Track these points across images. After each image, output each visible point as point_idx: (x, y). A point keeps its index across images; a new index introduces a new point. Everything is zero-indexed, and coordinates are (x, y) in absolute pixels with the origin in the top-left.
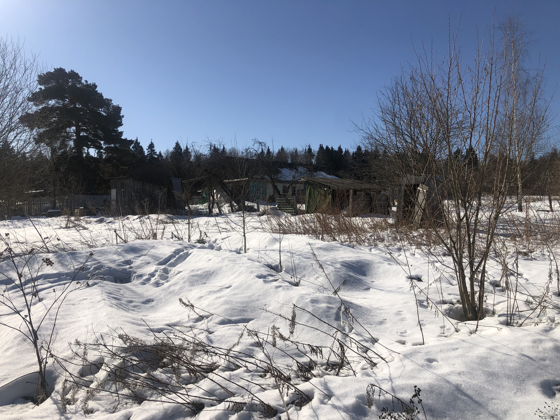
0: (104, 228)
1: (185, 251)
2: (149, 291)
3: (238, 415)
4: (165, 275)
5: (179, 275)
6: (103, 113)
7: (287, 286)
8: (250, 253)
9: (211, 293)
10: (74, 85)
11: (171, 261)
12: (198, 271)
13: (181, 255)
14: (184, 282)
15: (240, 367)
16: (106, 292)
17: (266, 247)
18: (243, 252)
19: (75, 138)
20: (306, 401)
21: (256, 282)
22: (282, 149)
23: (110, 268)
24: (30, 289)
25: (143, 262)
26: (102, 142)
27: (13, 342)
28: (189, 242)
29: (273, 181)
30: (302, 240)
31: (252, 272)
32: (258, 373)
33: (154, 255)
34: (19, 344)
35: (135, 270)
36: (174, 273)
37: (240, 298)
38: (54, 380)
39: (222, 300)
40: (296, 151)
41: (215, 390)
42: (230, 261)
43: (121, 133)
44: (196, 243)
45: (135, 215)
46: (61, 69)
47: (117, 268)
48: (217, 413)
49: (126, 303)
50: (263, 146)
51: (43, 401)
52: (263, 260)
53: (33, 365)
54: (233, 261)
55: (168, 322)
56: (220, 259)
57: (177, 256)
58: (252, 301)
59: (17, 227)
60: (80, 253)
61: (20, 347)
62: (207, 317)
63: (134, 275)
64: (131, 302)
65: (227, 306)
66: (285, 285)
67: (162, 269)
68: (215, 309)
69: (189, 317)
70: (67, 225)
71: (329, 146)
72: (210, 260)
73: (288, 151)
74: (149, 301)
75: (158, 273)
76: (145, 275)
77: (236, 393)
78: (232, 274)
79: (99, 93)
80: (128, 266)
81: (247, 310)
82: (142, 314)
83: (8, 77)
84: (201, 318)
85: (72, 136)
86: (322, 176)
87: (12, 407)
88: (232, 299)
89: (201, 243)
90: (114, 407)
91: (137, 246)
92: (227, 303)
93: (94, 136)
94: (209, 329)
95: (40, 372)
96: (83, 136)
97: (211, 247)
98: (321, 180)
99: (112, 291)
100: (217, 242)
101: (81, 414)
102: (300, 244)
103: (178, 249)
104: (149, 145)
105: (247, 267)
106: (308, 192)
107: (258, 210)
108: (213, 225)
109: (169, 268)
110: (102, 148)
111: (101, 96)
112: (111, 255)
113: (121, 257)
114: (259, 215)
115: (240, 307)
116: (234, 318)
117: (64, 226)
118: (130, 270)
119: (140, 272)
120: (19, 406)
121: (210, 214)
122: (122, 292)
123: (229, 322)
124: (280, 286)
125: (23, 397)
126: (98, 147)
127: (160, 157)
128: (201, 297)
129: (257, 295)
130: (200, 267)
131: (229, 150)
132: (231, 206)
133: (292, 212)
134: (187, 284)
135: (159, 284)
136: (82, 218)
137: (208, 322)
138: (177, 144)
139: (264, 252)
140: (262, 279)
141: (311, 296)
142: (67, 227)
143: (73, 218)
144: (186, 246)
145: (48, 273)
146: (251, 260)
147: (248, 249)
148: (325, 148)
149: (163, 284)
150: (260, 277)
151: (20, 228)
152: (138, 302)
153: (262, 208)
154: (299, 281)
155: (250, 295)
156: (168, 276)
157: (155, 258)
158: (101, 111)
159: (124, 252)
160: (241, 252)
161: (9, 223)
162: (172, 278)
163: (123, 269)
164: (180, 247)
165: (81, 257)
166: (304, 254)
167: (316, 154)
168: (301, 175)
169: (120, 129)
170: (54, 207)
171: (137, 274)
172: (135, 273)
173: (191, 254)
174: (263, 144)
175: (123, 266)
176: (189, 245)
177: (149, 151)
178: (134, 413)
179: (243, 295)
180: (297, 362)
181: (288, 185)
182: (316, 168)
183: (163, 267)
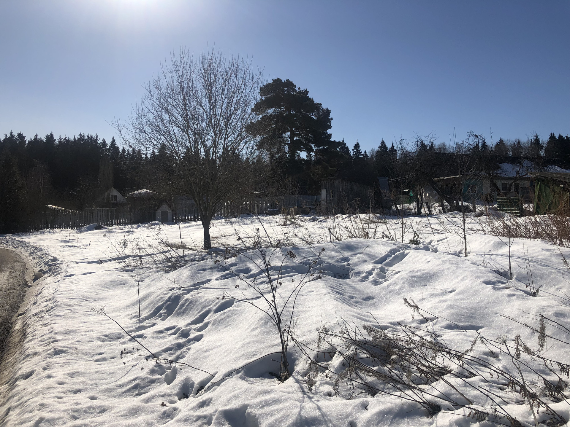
0: (316, 226)
1: (401, 252)
2: (368, 288)
3: (480, 424)
4: (382, 274)
5: (398, 275)
6: (313, 117)
7: (522, 295)
8: (471, 256)
9: (433, 295)
10: (289, 93)
11: (387, 261)
12: (417, 272)
13: (397, 255)
14: (404, 283)
15: (475, 375)
16: (330, 287)
17: (490, 251)
18: (463, 255)
19: (289, 142)
20: (560, 422)
21: (483, 288)
22: (501, 141)
23: (330, 264)
24: (265, 279)
25: (360, 260)
26: (313, 145)
27: (258, 324)
28: (402, 242)
29: (492, 178)
30: (536, 245)
31: (478, 277)
32: (497, 385)
33: (369, 253)
34: (263, 326)
35: (353, 267)
36: (392, 272)
37: (466, 303)
38: (294, 361)
39: (446, 303)
40: (519, 142)
41: (451, 394)
42: (452, 264)
43: (330, 135)
44: (409, 243)
45: (344, 214)
46: (278, 79)
47: (335, 264)
48: (456, 417)
49: (348, 298)
50: (480, 140)
51: (286, 379)
52: (489, 265)
53: (275, 345)
54: (455, 264)
55: (392, 321)
56: (440, 261)
57: (393, 256)
58: (481, 308)
59: (245, 224)
60: (302, 249)
61: (263, 328)
62: (432, 320)
63: (352, 272)
64: (352, 297)
65: (452, 311)
66: (520, 293)
67: (379, 268)
68: (439, 312)
69: (413, 318)
70: (284, 222)
71: (562, 135)
72: (429, 262)
73: (509, 143)
74: (369, 298)
75: (375, 272)
76: (363, 272)
77: (474, 402)
78: (455, 278)
79: (310, 99)
80: (346, 263)
81: (475, 317)
82: (364, 310)
83: (240, 91)
84: (425, 320)
85: (288, 141)
86: (555, 170)
87: (262, 380)
88: (458, 304)
89: (415, 244)
90: (349, 394)
91: (353, 244)
92: (452, 308)
93: (306, 139)
94: (435, 332)
95: (283, 352)
96: (296, 140)
97: (426, 248)
98: (555, 175)
99: (334, 285)
100: (433, 243)
101: (321, 395)
102: (534, 250)
103: (394, 249)
104: (354, 145)
105: (472, 271)
106: (537, 190)
107: (474, 210)
108: (424, 225)
109: (386, 268)
110: (312, 151)
111: (312, 101)
112: (329, 252)
113: (338, 254)
114: (477, 216)
115: (467, 313)
116: (461, 324)
117: (282, 223)
118: (348, 266)
119: (358, 269)
120: (266, 380)
121: (418, 214)
122: (343, 287)
123: (457, 327)
124: (514, 295)
125: (269, 373)
126: (309, 150)
127: (366, 156)
128: (423, 299)
129: (485, 302)
130: (419, 269)
131: (438, 146)
132: (442, 205)
133: (517, 213)
134: (407, 285)
135: (378, 282)
136: (296, 216)
137: (433, 325)
138: (383, 143)
139: (489, 256)
140: (491, 286)
141: (555, 309)
142: (285, 225)
143: (289, 217)
144: (400, 246)
145: (277, 265)
146: (475, 264)
147: (469, 253)
148: (557, 137)
149: (381, 283)
150: (488, 283)
151: (247, 224)
152: (359, 298)
153: (479, 208)
154: (537, 291)
155: (477, 301)
156: (386, 275)
157: (371, 256)
158: (312, 115)
159: (341, 249)
160: (461, 255)
161: (239, 220)
162: (391, 277)
163: (342, 266)
164: (394, 247)
165: (303, 253)
166: (540, 261)
167: (545, 145)
168: (527, 170)
169: (329, 132)
170: (273, 207)
171: (355, 271)
172: (353, 270)
173: (407, 254)
174: (479, 137)
175: (341, 262)
176: (403, 245)
177: (355, 152)
178: (370, 403)
179: (469, 301)
180: (544, 379)
181: (509, 182)
182: (548, 161)
183: (379, 266)
